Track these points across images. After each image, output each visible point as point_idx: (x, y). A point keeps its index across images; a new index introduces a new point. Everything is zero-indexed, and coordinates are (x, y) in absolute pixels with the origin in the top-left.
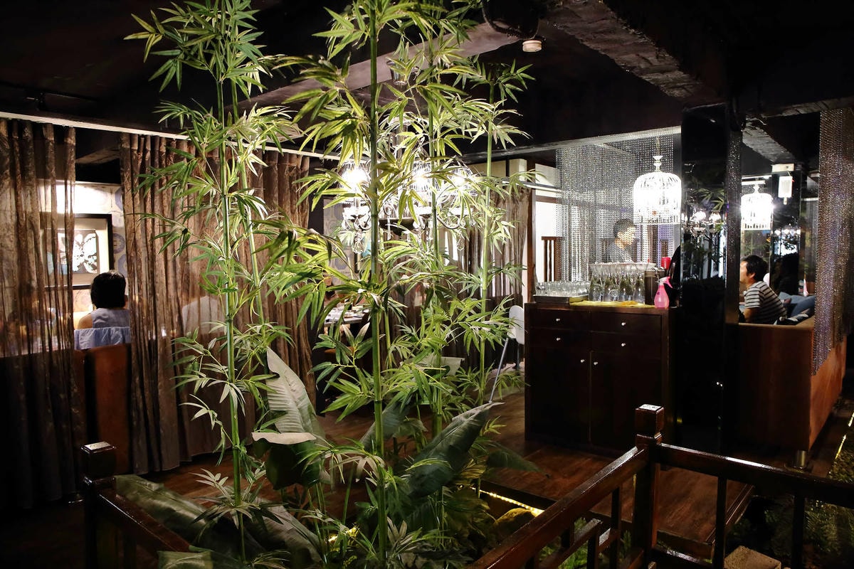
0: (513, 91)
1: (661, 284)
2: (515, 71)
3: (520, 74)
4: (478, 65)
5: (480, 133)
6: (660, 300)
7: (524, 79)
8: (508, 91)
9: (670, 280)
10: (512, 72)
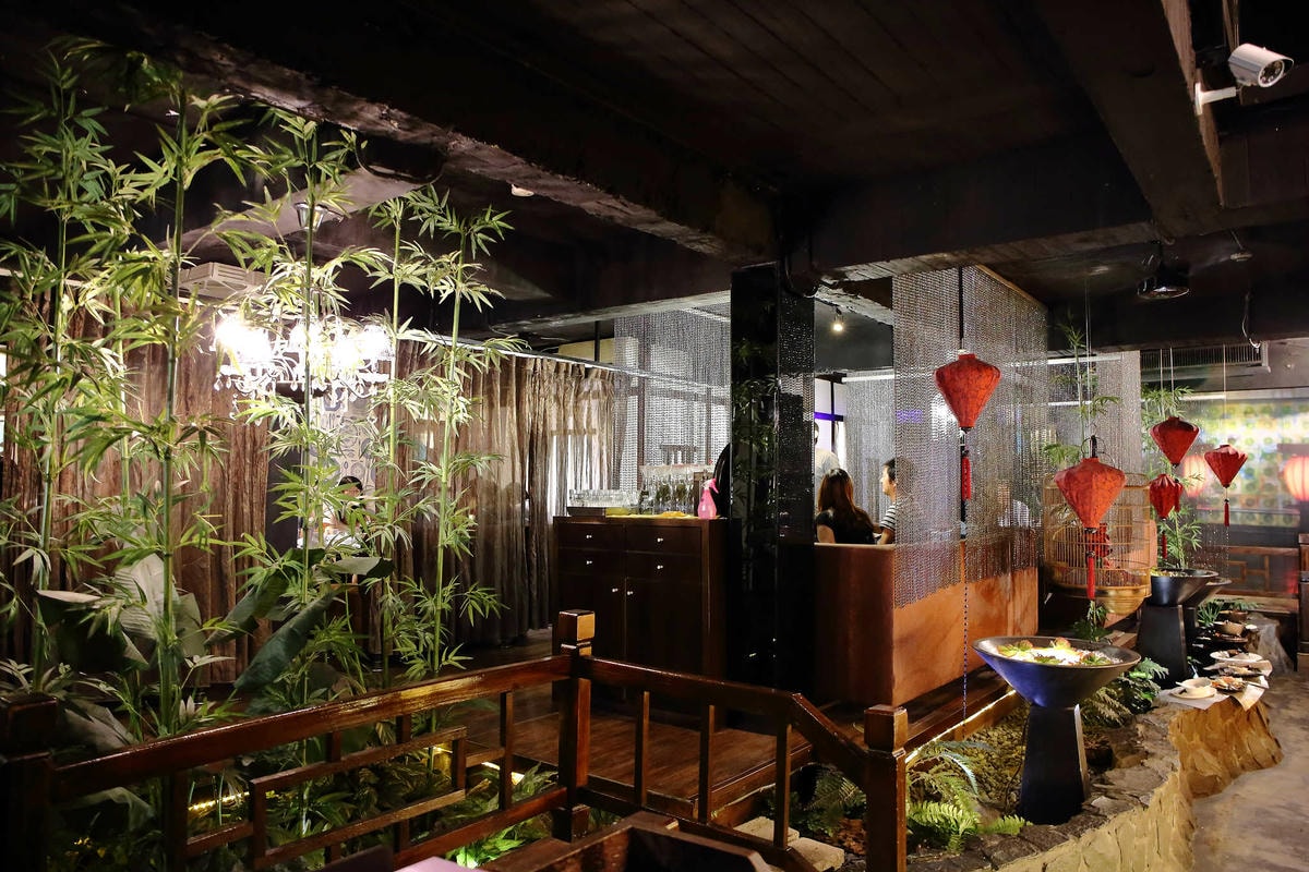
0: (484, 241)
1: (706, 488)
2: (491, 218)
3: (496, 222)
4: (448, 211)
5: (449, 291)
6: (704, 509)
7: (501, 228)
8: (480, 242)
9: (716, 483)
10: (487, 219)
